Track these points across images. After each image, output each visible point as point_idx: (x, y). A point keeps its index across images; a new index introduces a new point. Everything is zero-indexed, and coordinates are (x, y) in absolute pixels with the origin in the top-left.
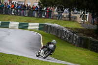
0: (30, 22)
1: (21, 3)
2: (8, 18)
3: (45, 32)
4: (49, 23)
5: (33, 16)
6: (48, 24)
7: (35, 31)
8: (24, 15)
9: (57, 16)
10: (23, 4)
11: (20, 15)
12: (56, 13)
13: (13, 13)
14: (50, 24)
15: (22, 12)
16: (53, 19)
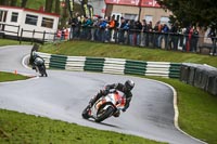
0: (150, 59)
1: (131, 18)
2: (101, 51)
3: (183, 83)
4: (191, 62)
5: (156, 46)
6: (189, 65)
7: (160, 79)
8: (136, 45)
9: (210, 48)
10: (136, 19)
11: (128, 44)
12: (208, 41)
13: (113, 40)
14: (195, 65)
15: (132, 37)
16: (200, 53)
